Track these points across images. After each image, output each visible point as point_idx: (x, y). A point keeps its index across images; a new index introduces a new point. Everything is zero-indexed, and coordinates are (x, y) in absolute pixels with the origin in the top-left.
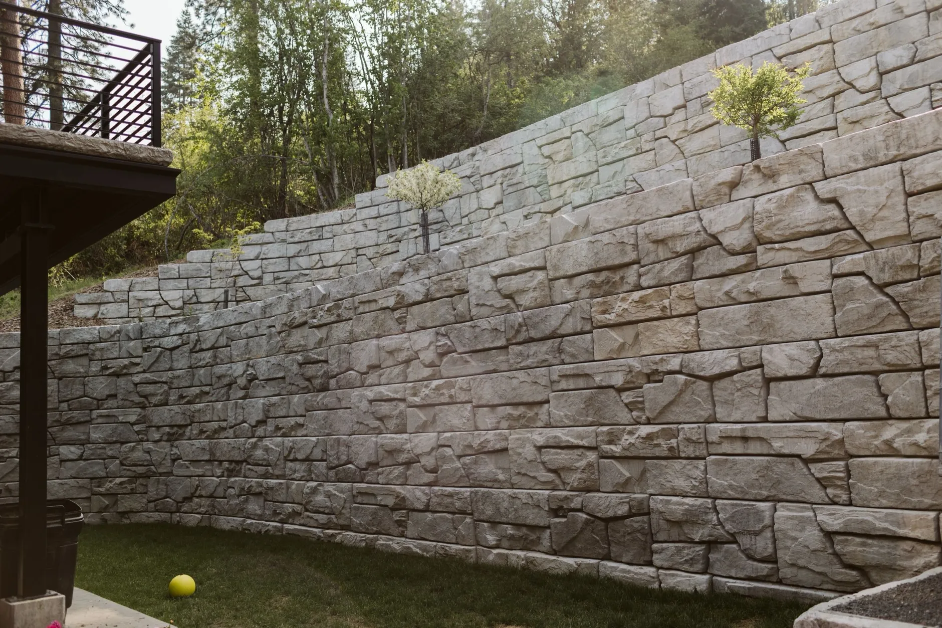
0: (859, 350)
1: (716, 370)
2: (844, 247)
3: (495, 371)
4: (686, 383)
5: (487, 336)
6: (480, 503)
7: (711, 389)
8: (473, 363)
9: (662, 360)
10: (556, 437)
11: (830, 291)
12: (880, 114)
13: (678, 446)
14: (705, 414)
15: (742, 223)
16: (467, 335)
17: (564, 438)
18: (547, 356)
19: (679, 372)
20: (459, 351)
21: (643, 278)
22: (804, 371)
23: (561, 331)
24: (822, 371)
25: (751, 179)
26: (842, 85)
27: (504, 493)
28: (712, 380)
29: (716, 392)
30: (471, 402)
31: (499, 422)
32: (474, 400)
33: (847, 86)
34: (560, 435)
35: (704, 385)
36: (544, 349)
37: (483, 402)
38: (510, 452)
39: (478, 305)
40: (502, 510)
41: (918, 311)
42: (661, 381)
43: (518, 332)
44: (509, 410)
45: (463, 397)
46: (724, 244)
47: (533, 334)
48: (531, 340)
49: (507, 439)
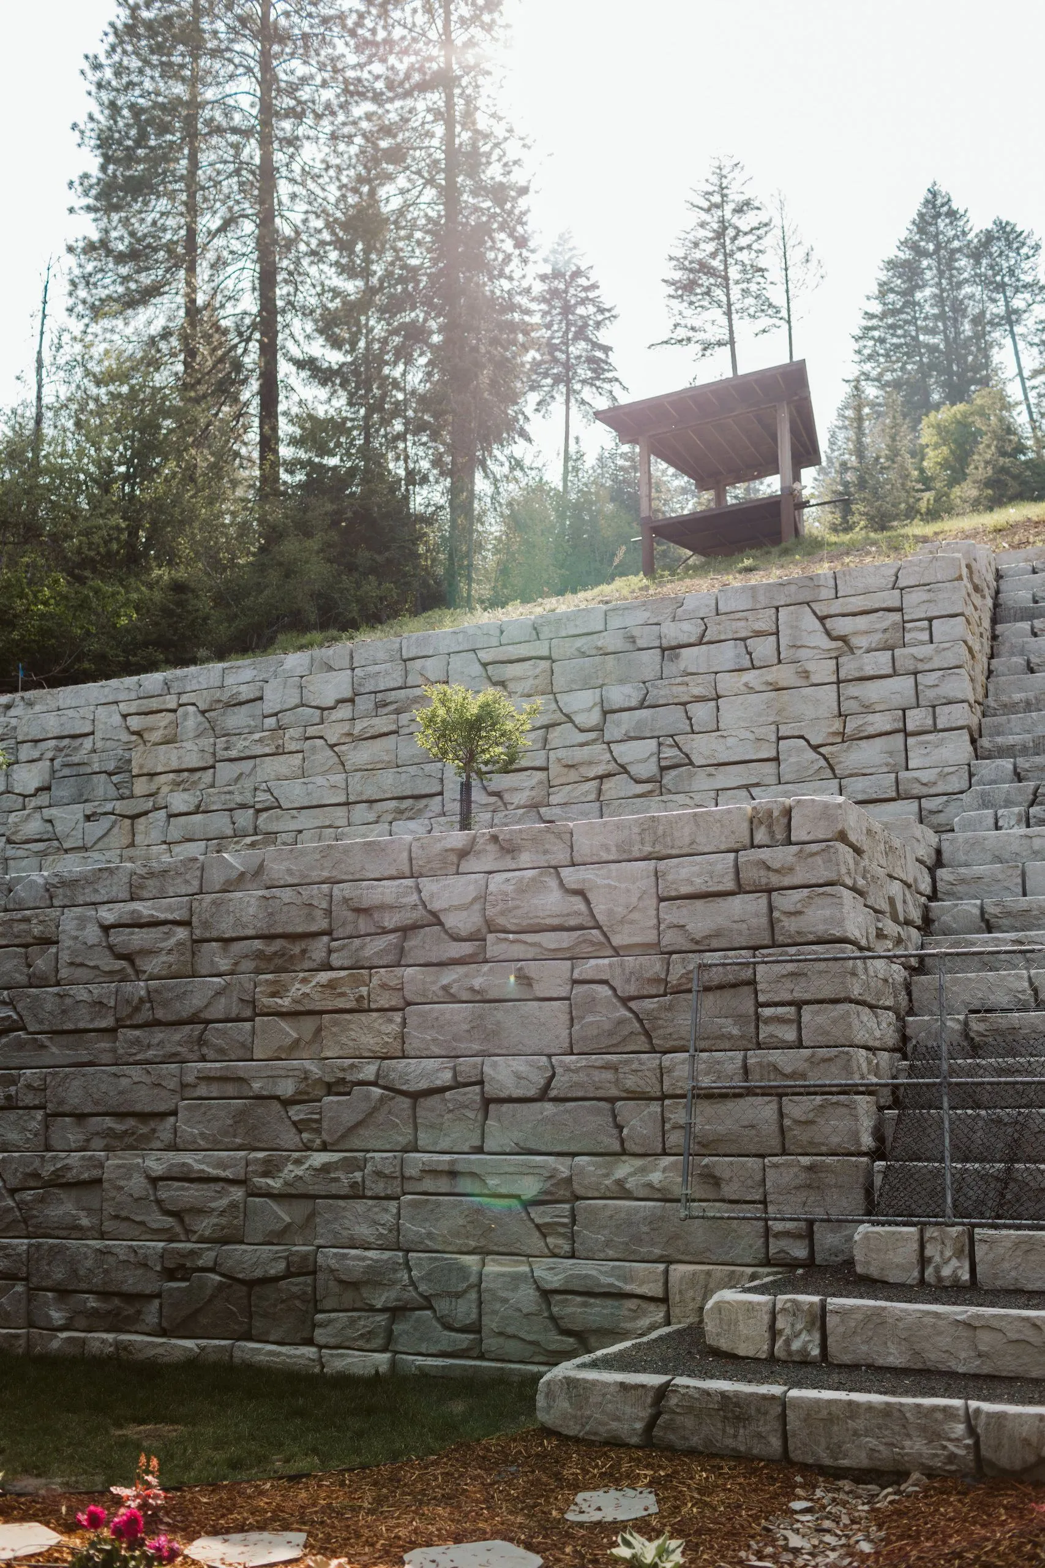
0: (596, 1072)
1: (424, 1085)
2: (587, 949)
3: (91, 1064)
4: (382, 1100)
5: (84, 1010)
6: (44, 1262)
7: (414, 1108)
8: (54, 1050)
9: (352, 1066)
10: (184, 1164)
11: (568, 999)
12: (600, 762)
13: (363, 1181)
14: (403, 1140)
15: (472, 903)
16: (48, 1007)
17: (197, 1167)
18: (179, 1049)
19: (374, 1084)
20: (31, 1029)
21: (334, 956)
22: (532, 1092)
23: (206, 1015)
24: (553, 1093)
25: (485, 850)
26: (560, 718)
27: (87, 1246)
28: (416, 1096)
29: (420, 1112)
30: (45, 1108)
31: (88, 1140)
32: (49, 1105)
33: (564, 719)
34: (190, 1161)
35: (405, 1103)
36: (177, 1037)
37: (66, 1108)
38: (106, 1185)
39: (72, 964)
40: (82, 1272)
41: (661, 1032)
42: (348, 1094)
43: (137, 1009)
44: (109, 1122)
45: (29, 1099)
46: (447, 926)
47: (160, 1014)
48: (158, 1023)
49: (102, 1166)
